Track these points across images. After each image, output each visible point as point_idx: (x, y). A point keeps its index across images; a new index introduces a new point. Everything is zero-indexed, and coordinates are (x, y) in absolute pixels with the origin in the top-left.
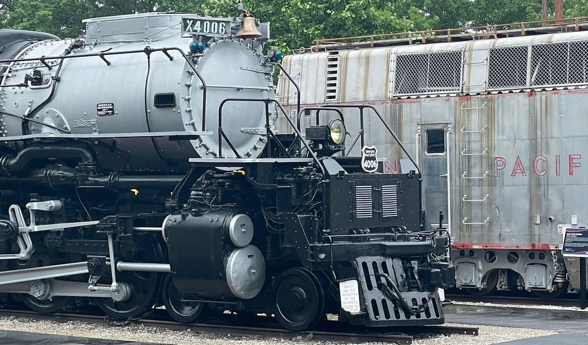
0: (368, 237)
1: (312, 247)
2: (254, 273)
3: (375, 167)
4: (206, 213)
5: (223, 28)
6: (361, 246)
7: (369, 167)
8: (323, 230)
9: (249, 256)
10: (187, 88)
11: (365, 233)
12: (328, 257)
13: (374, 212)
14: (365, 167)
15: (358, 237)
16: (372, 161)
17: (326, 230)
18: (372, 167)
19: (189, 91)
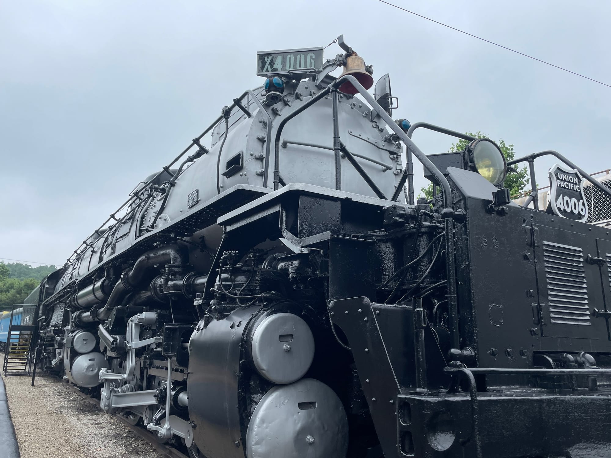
0: (592, 377)
1: (405, 404)
2: (311, 444)
3: (582, 213)
4: (232, 312)
5: (312, 61)
6: (580, 405)
7: (569, 210)
8: (453, 350)
9: (302, 406)
10: (261, 144)
11: (581, 365)
12: (463, 443)
13: (593, 314)
14: (559, 209)
15: (560, 377)
16: (574, 200)
17: (461, 348)
18: (576, 212)
19: (263, 147)
